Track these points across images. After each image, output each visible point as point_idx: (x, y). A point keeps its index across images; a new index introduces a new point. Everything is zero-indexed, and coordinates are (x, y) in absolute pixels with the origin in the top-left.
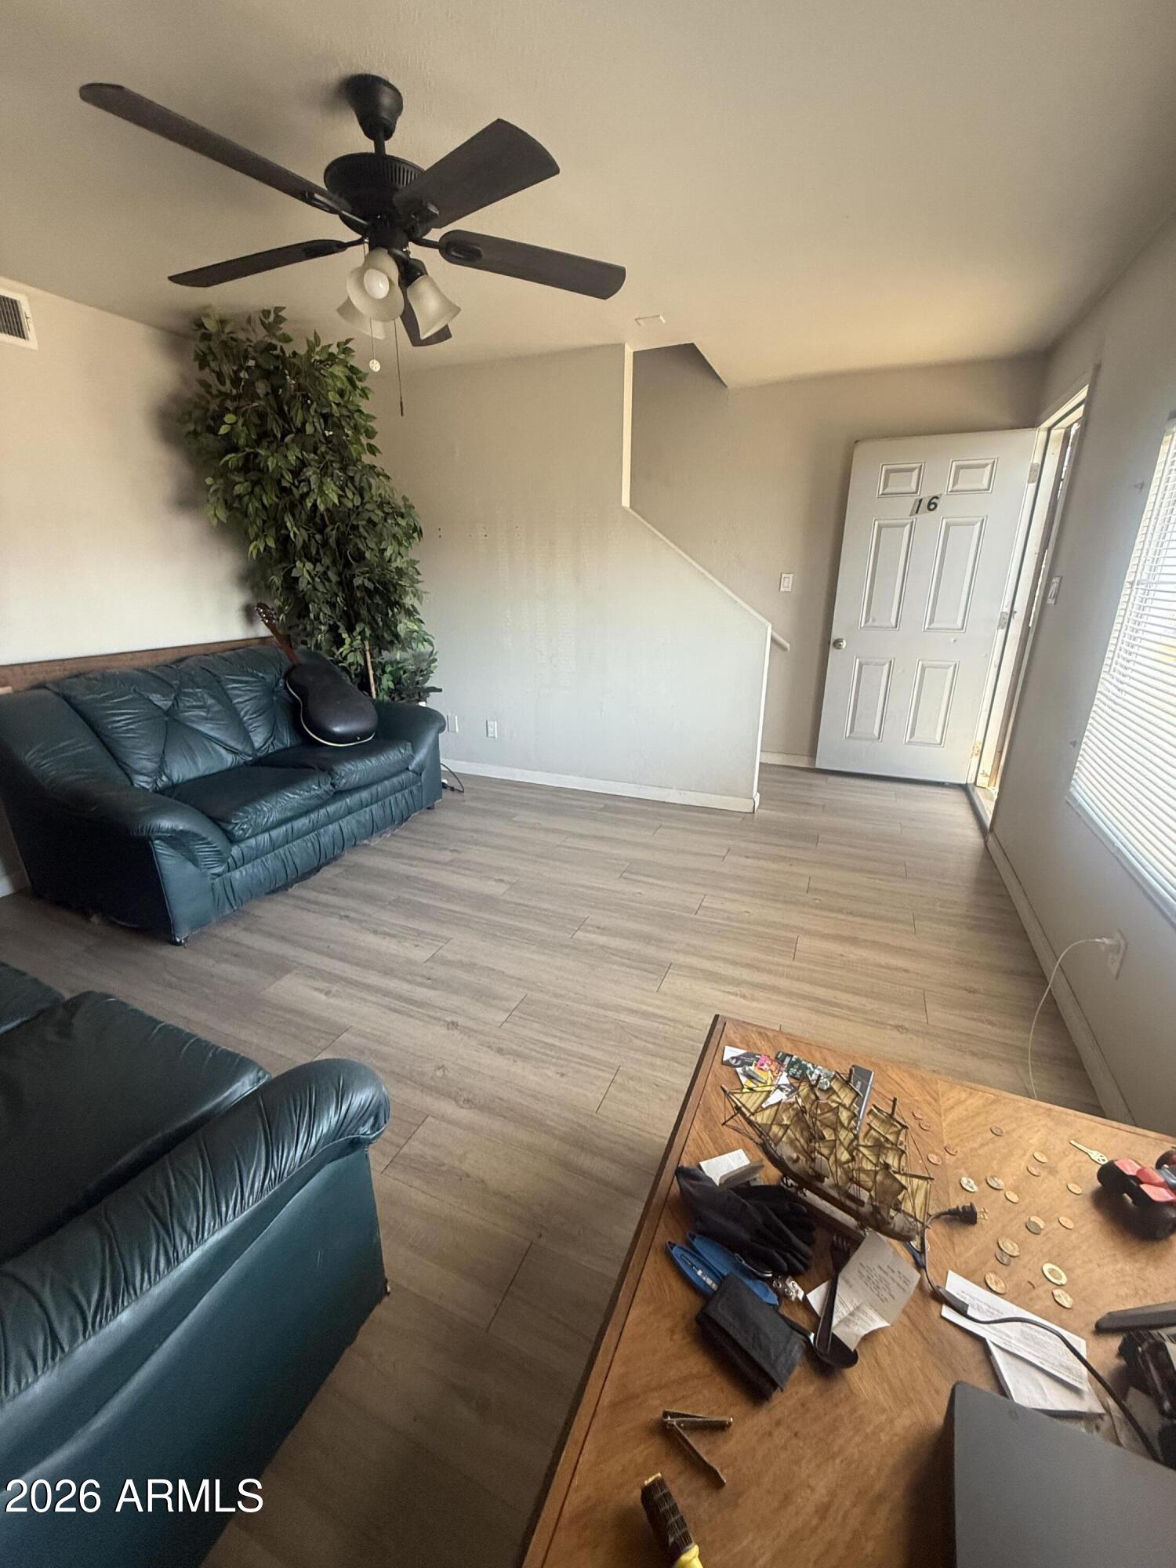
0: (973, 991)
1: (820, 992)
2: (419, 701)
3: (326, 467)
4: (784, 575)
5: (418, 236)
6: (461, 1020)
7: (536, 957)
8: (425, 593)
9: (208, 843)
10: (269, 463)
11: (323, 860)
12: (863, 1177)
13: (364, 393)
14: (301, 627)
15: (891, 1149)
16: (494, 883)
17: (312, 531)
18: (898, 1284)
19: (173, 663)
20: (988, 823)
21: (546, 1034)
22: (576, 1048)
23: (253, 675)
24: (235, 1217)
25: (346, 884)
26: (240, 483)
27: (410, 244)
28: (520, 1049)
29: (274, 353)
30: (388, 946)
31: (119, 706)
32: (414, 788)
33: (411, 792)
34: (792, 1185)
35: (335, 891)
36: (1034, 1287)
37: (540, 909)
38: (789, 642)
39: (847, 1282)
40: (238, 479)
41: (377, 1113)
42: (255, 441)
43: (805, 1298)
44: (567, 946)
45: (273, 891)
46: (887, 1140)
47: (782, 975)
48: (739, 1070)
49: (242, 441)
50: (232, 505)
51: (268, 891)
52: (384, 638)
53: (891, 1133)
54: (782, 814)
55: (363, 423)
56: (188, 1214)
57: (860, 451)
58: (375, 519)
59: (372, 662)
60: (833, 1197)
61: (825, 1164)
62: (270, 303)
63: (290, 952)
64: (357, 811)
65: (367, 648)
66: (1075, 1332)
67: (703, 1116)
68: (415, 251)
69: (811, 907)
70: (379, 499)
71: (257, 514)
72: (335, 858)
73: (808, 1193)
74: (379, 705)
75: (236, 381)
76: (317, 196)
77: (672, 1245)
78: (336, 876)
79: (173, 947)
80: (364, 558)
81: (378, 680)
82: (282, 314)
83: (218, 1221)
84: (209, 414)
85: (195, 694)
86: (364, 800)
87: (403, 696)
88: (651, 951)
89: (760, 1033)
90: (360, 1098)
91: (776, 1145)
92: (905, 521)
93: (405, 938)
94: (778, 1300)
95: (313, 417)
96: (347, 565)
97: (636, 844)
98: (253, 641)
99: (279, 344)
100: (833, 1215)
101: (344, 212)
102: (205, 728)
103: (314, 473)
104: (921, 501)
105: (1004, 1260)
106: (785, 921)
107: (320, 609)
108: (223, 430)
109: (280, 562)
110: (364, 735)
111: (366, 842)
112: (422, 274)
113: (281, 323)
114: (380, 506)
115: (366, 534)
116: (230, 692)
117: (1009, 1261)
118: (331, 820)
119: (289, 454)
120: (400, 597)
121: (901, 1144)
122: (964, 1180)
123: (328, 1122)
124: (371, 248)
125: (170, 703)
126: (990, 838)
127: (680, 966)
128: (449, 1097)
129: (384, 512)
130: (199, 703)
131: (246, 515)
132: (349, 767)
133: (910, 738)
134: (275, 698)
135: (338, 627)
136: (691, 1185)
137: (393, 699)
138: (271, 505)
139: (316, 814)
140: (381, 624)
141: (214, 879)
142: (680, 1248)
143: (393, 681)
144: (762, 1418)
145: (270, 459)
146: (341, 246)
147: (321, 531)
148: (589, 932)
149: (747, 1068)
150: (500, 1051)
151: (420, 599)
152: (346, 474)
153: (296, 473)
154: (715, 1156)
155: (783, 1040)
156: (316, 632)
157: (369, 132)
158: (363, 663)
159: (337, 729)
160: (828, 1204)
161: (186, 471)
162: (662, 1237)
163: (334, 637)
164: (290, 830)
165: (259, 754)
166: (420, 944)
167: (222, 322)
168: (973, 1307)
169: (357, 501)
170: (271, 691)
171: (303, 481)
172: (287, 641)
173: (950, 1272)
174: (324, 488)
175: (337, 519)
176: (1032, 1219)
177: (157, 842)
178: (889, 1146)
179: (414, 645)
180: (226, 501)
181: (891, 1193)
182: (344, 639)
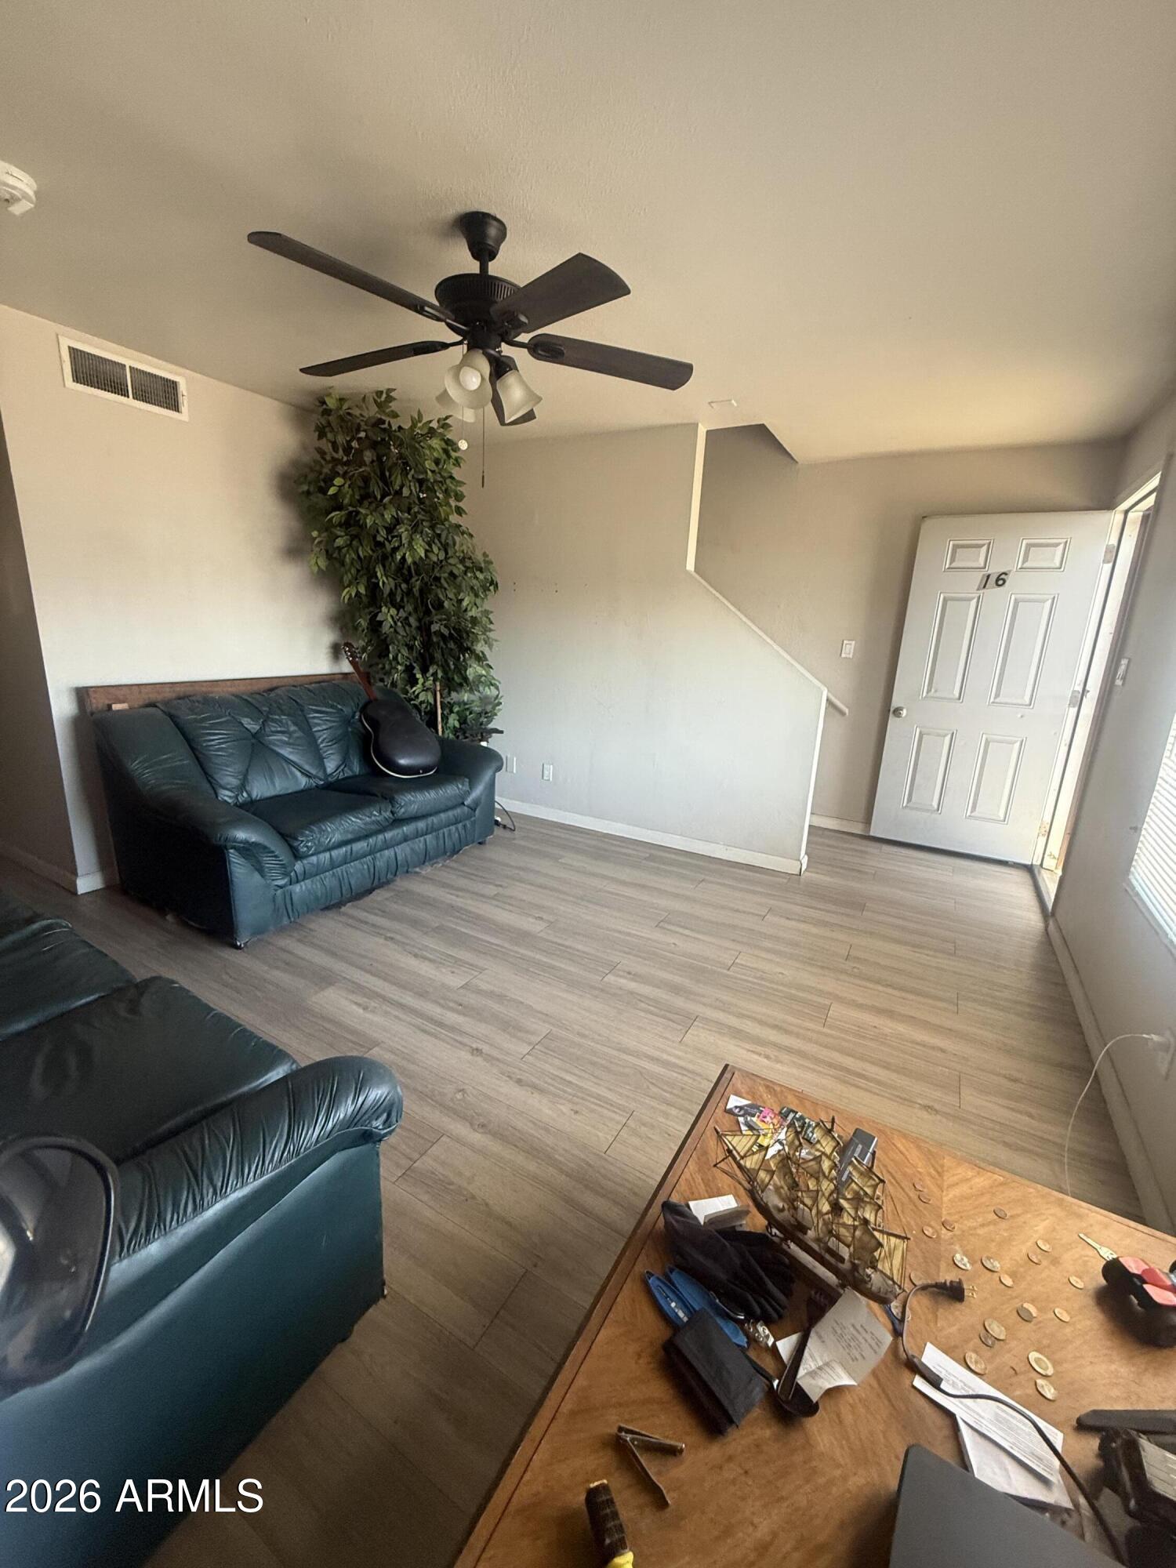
0: (1016, 1080)
1: (849, 1062)
2: (481, 740)
3: (416, 525)
4: (845, 642)
5: (510, 338)
6: (485, 1048)
7: (565, 995)
8: (496, 641)
9: (276, 856)
10: (368, 521)
11: (377, 883)
12: (843, 1231)
13: (457, 462)
14: (380, 666)
15: (870, 1203)
16: (533, 920)
17: (400, 580)
18: (870, 1345)
19: (264, 692)
20: (1050, 906)
21: (567, 1071)
22: (594, 1089)
23: (332, 707)
24: (254, 1179)
25: (395, 907)
26: (342, 537)
27: (503, 344)
28: (538, 1082)
29: (383, 426)
30: (426, 969)
31: (213, 726)
32: (468, 823)
33: (465, 826)
34: (776, 1235)
35: (384, 913)
36: (1016, 1373)
37: (574, 949)
38: (847, 707)
39: (820, 1337)
40: (339, 533)
41: (390, 1110)
42: (358, 501)
43: (774, 1344)
44: (595, 988)
45: (327, 908)
46: (866, 1193)
47: (810, 1040)
48: (741, 1119)
49: (346, 501)
50: (333, 556)
51: (323, 906)
52: (455, 680)
53: (868, 1187)
54: (828, 879)
55: (453, 487)
56: (216, 1168)
57: (927, 526)
58: (456, 572)
59: (441, 702)
60: (814, 1251)
61: (807, 1214)
62: (383, 386)
63: (338, 966)
64: (413, 839)
65: (438, 688)
66: (1055, 1425)
67: (699, 1159)
68: (506, 350)
69: (850, 975)
70: (462, 555)
71: (352, 563)
72: (388, 882)
73: (793, 1246)
74: (443, 742)
75: (348, 449)
76: (427, 309)
77: (650, 1274)
78: (387, 899)
79: (235, 950)
80: (443, 607)
81: (445, 718)
82: (392, 394)
83: (240, 1180)
84: (322, 477)
85: (281, 721)
86: (419, 829)
87: (467, 735)
88: (679, 1002)
89: (767, 1087)
90: (376, 1093)
91: (762, 1192)
92: (974, 595)
93: (444, 964)
94: (747, 1343)
95: (410, 481)
96: (428, 612)
97: (677, 896)
98: (337, 676)
99: (387, 419)
100: (816, 1271)
101: (448, 321)
102: (285, 752)
103: (406, 530)
104: (988, 576)
105: (987, 1340)
106: (820, 987)
107: (399, 651)
108: (332, 491)
109: (368, 608)
110: (426, 769)
111: (417, 870)
112: (511, 369)
113: (390, 402)
114: (462, 561)
115: (446, 585)
116: (310, 720)
117: (993, 1343)
118: (387, 846)
119: (385, 513)
120: (472, 643)
121: (878, 1198)
122: (958, 1257)
123: (345, 1110)
124: (468, 350)
125: (258, 727)
126: (1051, 923)
127: (706, 1020)
128: (464, 1119)
129: (465, 567)
130: (283, 729)
131: (343, 564)
132: (409, 797)
133: (972, 812)
134: (350, 729)
135: (414, 668)
136: (677, 1221)
137: (458, 737)
138: (365, 557)
139: (375, 838)
140: (452, 667)
141: (276, 890)
142: (658, 1279)
143: (459, 721)
144: (714, 1451)
145: (369, 517)
146: (445, 346)
147: (407, 581)
148: (621, 976)
149: (749, 1118)
150: (519, 1082)
151: (491, 647)
152: (434, 532)
153: (390, 529)
154: (705, 1198)
155: (790, 1097)
156: (393, 671)
157: (475, 256)
158: (433, 703)
159: (403, 762)
160: (810, 1259)
161: (295, 524)
162: (640, 1267)
163: (409, 678)
164: (349, 853)
165: (330, 779)
166: (456, 971)
167: (342, 400)
168: (948, 1381)
169: (442, 556)
170: (347, 721)
171: (396, 536)
172: (367, 678)
173: (929, 1345)
174: (414, 543)
175: (422, 571)
176: (1025, 1305)
177: (231, 851)
178: (868, 1200)
179: (481, 689)
180: (327, 551)
181: (868, 1250)
182: (418, 679)
